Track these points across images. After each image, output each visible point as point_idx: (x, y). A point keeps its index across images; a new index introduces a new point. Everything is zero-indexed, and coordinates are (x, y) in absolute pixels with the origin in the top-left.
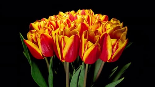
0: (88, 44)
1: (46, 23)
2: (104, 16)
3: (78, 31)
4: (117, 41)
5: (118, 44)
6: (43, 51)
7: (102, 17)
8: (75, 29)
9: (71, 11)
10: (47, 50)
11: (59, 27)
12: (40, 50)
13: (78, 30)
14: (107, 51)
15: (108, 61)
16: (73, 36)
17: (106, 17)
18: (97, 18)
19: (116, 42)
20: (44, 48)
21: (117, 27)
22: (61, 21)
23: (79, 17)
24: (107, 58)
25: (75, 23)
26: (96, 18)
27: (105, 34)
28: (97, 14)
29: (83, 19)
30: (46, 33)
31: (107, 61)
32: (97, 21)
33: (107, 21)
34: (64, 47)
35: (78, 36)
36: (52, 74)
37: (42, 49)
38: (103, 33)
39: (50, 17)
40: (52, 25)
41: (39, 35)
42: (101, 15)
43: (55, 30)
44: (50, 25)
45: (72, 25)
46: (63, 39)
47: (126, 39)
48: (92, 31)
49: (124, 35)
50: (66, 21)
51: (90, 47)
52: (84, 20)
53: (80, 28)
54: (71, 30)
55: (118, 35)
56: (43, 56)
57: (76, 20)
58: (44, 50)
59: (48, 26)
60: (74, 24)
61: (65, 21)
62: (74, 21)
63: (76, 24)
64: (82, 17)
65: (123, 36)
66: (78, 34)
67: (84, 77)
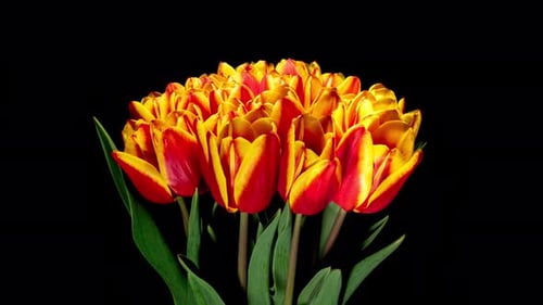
0: (306, 158)
1: (180, 98)
2: (350, 79)
3: (273, 124)
4: (388, 152)
5: (390, 160)
6: (170, 179)
7: (343, 83)
8: (264, 116)
9: (256, 62)
10: (183, 176)
11: (220, 109)
12: (163, 178)
13: (272, 119)
14: (358, 180)
15: (358, 209)
16: (261, 139)
17: (355, 80)
18: (329, 85)
19: (387, 154)
20: (175, 172)
21: (388, 112)
22: (223, 91)
23: (274, 83)
24: (355, 200)
25: (263, 101)
26: (324, 85)
27: (359, 129)
28: (327, 74)
29: (284, 90)
30: (180, 127)
31: (355, 211)
32: (326, 93)
33: (356, 94)
34: (237, 171)
35: (273, 135)
36: (199, 239)
37: (169, 174)
38: (344, 130)
39: (189, 80)
40: (195, 106)
41: (159, 135)
42: (338, 77)
43: (205, 119)
44: (190, 105)
45: (256, 106)
46: (235, 147)
47: (415, 149)
48: (313, 119)
49: (410, 137)
50: (239, 93)
51: (310, 166)
52: (289, 93)
53: (280, 113)
54: (252, 119)
55: (393, 135)
56: (174, 195)
57: (265, 92)
58: (173, 176)
59: (185, 108)
60: (260, 103)
61: (234, 91)
62: (259, 96)
63: (267, 104)
64: (283, 83)
65: (405, 140)
66: (274, 130)
67: (291, 248)
